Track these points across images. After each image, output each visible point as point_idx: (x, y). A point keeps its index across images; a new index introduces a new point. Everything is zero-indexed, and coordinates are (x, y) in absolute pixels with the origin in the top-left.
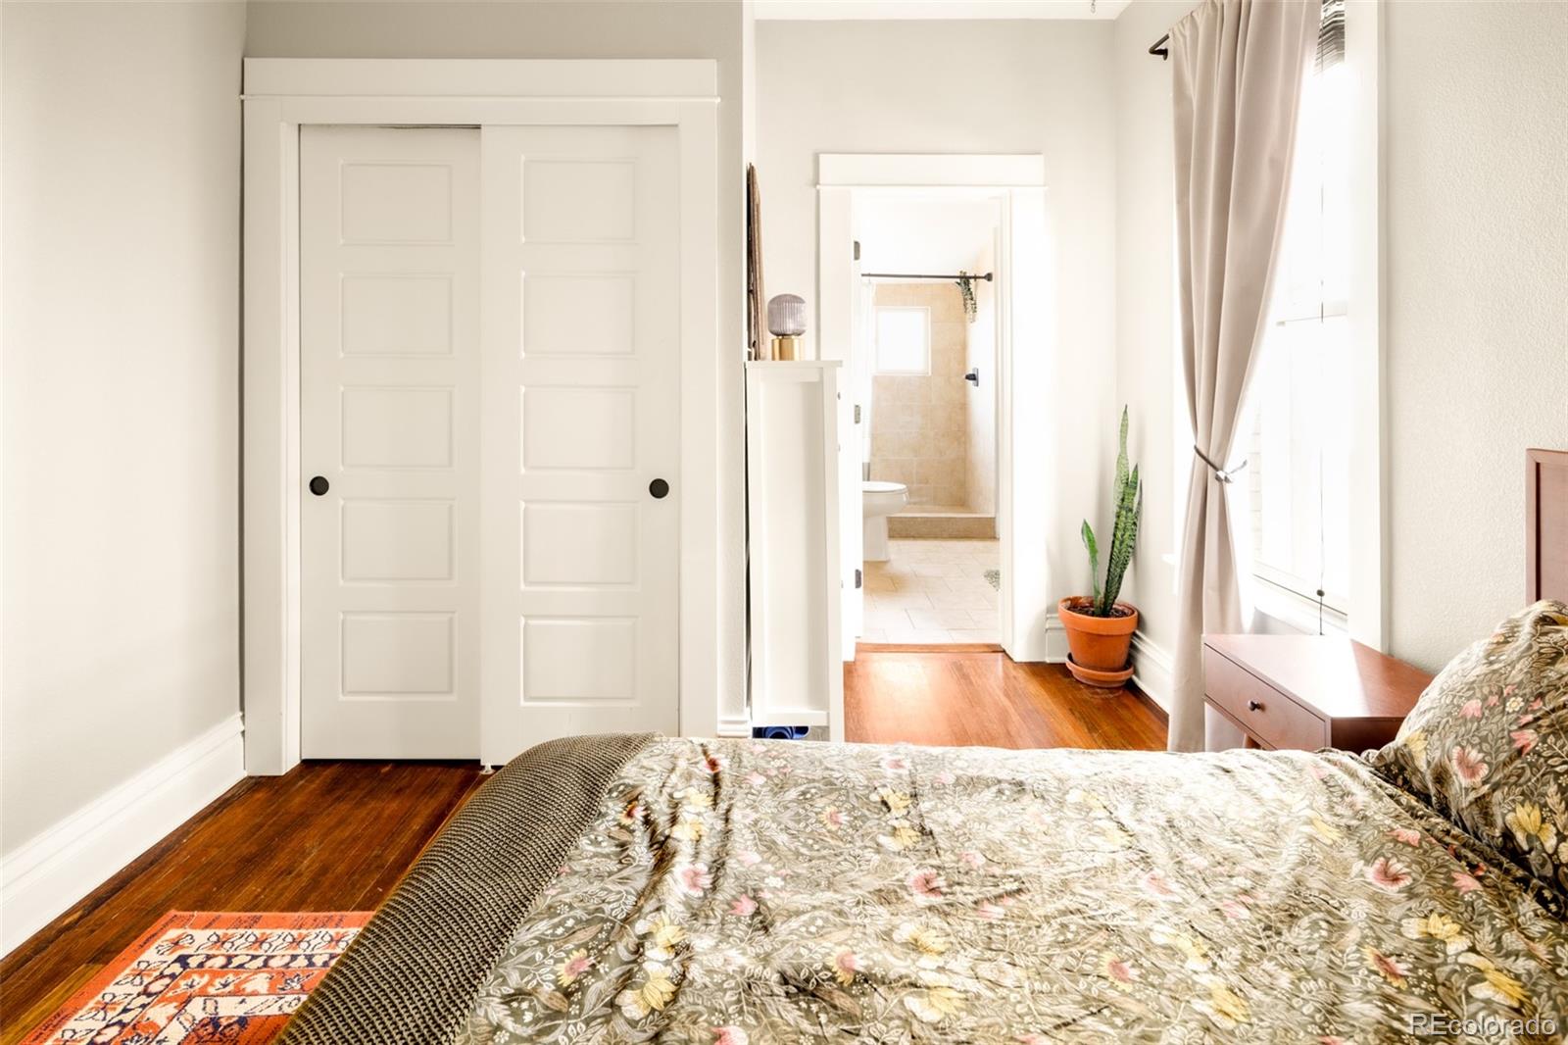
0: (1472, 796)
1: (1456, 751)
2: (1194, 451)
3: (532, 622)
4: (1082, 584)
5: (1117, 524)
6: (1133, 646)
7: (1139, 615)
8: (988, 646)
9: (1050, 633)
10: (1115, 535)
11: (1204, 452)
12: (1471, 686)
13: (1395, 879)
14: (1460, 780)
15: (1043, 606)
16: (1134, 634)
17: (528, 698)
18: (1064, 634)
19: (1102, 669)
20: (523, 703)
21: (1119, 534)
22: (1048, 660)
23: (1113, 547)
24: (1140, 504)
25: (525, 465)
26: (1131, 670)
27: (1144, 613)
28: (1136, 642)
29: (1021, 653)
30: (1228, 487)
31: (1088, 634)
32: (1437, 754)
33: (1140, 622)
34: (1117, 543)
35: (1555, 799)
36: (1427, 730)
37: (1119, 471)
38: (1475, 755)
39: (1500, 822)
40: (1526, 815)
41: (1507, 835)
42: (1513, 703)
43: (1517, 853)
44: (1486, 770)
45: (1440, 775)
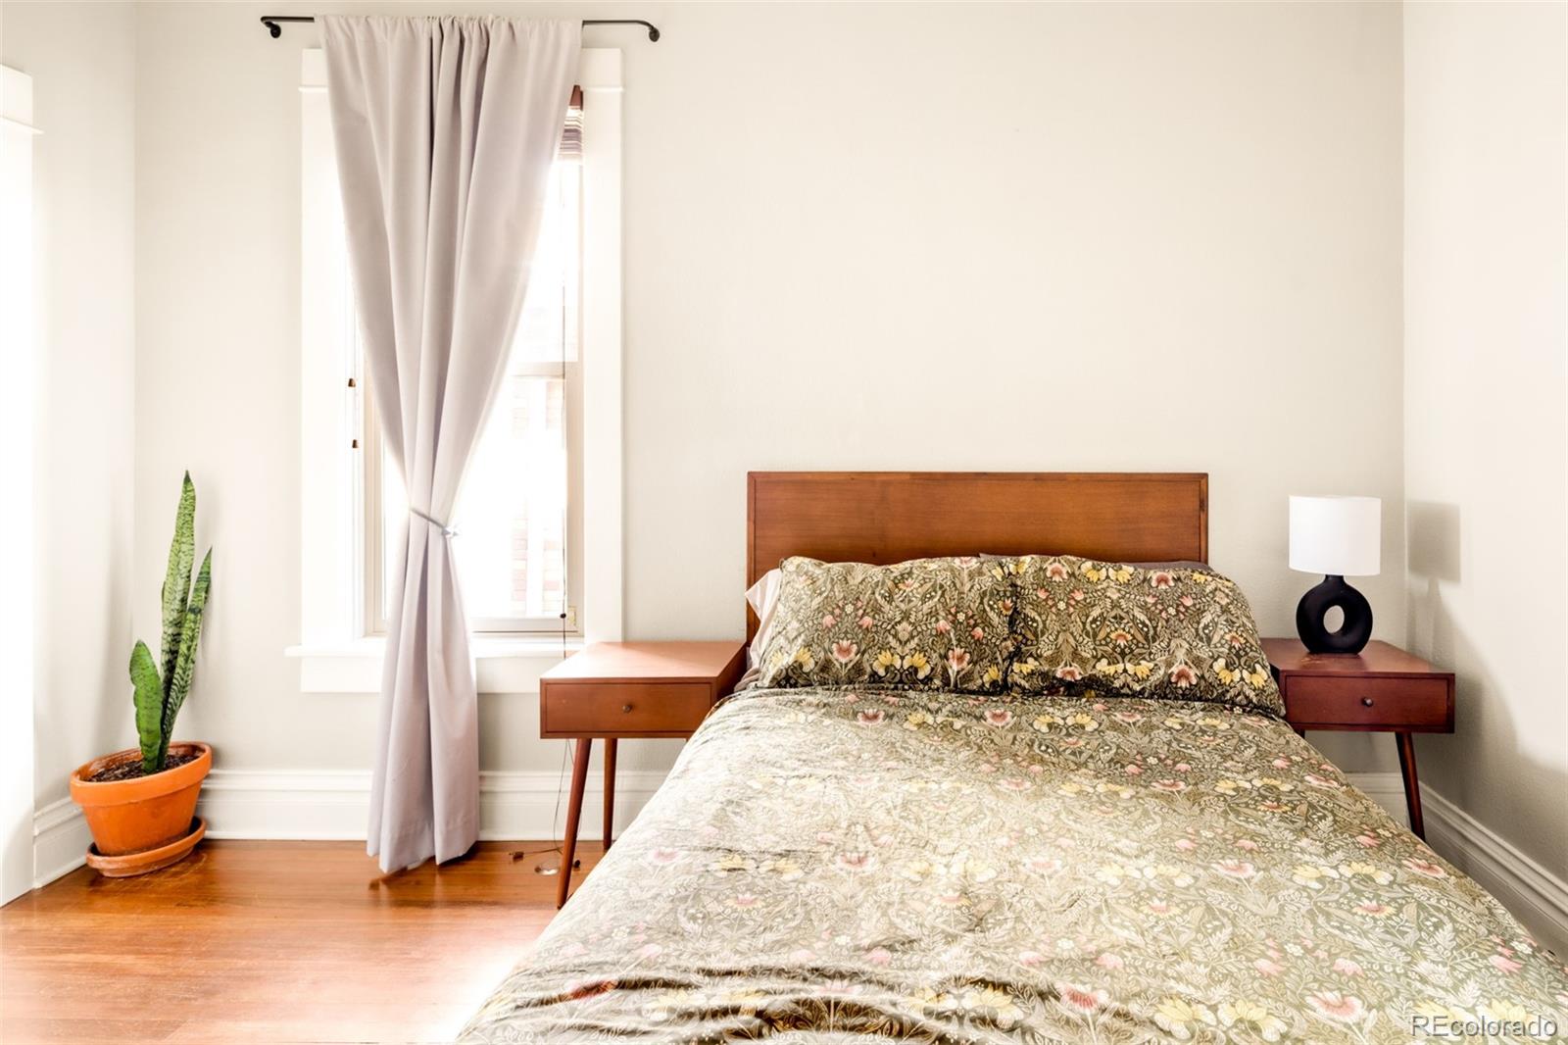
0: (849, 665)
1: (833, 647)
5: (175, 634)
10: (173, 652)
11: (422, 509)
14: (839, 660)
15: (35, 797)
23: (170, 670)
34: (179, 660)
35: (893, 643)
36: (808, 645)
37: (175, 566)
38: (845, 643)
39: (869, 670)
40: (885, 658)
41: (874, 674)
42: (849, 609)
43: (880, 679)
44: (855, 648)
45: (825, 666)
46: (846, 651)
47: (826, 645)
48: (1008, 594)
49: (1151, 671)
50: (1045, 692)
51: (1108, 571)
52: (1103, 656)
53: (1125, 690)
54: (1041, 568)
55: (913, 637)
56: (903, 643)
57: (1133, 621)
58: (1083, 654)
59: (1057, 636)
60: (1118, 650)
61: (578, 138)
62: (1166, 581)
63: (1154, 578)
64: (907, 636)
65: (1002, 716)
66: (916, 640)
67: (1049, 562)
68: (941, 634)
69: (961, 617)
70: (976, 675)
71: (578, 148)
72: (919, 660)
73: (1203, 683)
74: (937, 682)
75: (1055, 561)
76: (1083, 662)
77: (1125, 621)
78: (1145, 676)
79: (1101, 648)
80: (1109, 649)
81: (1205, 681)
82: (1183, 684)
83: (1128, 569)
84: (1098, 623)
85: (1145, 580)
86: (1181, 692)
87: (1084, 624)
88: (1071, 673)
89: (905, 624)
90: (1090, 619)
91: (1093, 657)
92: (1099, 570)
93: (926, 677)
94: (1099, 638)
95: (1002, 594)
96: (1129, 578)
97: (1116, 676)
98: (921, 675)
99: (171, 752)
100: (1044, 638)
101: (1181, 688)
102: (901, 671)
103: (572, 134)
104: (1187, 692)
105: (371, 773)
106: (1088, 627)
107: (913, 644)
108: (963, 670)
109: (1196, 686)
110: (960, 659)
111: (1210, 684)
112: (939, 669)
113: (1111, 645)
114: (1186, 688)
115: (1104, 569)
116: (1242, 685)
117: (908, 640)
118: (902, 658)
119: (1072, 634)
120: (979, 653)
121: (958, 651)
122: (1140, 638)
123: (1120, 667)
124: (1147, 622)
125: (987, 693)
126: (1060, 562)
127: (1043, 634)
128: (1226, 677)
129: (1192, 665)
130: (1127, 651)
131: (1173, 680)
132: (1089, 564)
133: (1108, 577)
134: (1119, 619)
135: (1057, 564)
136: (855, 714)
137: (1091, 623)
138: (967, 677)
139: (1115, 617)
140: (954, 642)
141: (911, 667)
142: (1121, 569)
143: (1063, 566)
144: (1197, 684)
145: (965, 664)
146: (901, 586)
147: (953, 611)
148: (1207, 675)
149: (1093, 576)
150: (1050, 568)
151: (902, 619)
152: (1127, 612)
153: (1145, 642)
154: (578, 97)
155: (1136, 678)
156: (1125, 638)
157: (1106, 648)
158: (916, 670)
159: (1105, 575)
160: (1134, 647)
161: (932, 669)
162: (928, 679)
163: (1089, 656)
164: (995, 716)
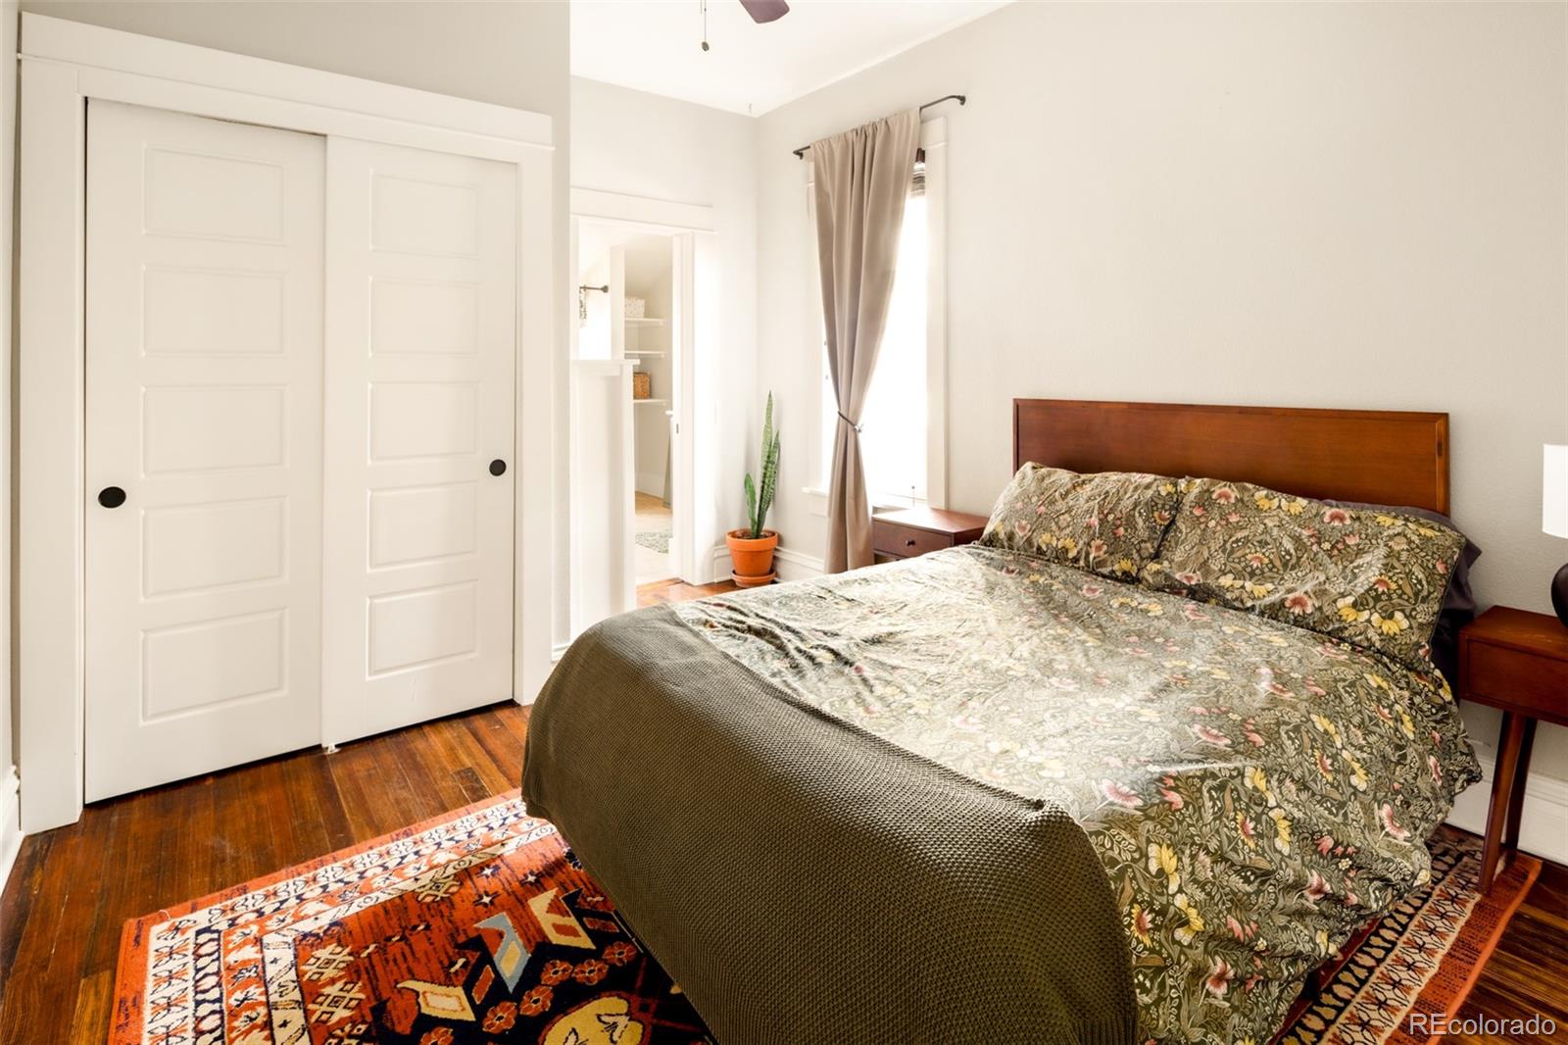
0: (1025, 538)
1: (1017, 524)
2: (838, 415)
3: (377, 601)
4: (737, 521)
5: (765, 474)
6: (775, 558)
7: (779, 536)
8: (671, 580)
9: (718, 560)
10: (764, 482)
11: (845, 415)
12: (1016, 498)
13: (1013, 571)
14: (1019, 534)
15: (713, 542)
16: (776, 550)
17: (374, 672)
18: (730, 559)
19: (755, 576)
20: (368, 678)
21: (767, 480)
22: (716, 581)
23: (762, 491)
24: (779, 458)
25: (372, 458)
26: (774, 574)
27: (781, 533)
28: (777, 554)
29: (698, 579)
30: (860, 435)
31: (752, 552)
32: (1009, 528)
33: (780, 541)
34: (766, 487)
35: (1054, 528)
36: (1003, 521)
37: (766, 437)
38: (1024, 522)
39: (1036, 544)
40: (1046, 537)
41: (1039, 548)
42: (1034, 499)
43: (1043, 553)
44: (1029, 527)
45: (1011, 537)
46: (1023, 528)
47: (1013, 522)
48: (1167, 507)
49: (1269, 592)
50: (1167, 590)
51: (1281, 500)
52: (1230, 572)
53: (1237, 604)
54: (1208, 490)
55: (1068, 526)
56: (1061, 529)
57: (1277, 548)
58: (1212, 566)
59: (1193, 548)
60: (1249, 570)
61: (924, 182)
62: (1342, 519)
63: (1328, 513)
64: (1065, 524)
65: (1094, 591)
66: (1071, 528)
67: (1220, 485)
68: (1089, 527)
69: (1111, 517)
70: (1109, 563)
71: (923, 188)
72: (1069, 543)
73: (1318, 614)
74: (1082, 563)
75: (1225, 485)
76: (1207, 572)
77: (1270, 547)
78: (1261, 596)
79: (1232, 565)
80: (1239, 567)
81: (1322, 613)
82: (1297, 610)
83: (1302, 502)
84: (1240, 544)
85: (1317, 514)
86: (1292, 617)
87: (1225, 542)
88: (1189, 578)
89: (1067, 515)
90: (1234, 539)
91: (1220, 570)
92: (1271, 500)
93: (1074, 558)
94: (1234, 556)
95: (1160, 506)
96: (1301, 510)
97: (1231, 589)
98: (1071, 555)
99: (762, 534)
100: (1182, 547)
101: (1293, 613)
102: (1056, 549)
103: (920, 180)
104: (1299, 619)
105: (823, 561)
106: (1228, 546)
107: (1068, 531)
108: (1099, 557)
109: (1309, 615)
110: (1099, 548)
111: (1328, 617)
112: (1083, 554)
113: (1243, 564)
114: (1299, 615)
115: (1277, 499)
116: (1367, 627)
117: (1065, 528)
118: (1058, 540)
119: (1209, 548)
120: (1115, 546)
121: (1099, 542)
122: (1278, 563)
123: (1241, 583)
124: (1292, 551)
125: (1117, 579)
126: (1230, 487)
127: (1183, 542)
128: (1350, 615)
129: (1312, 595)
130: (1258, 572)
131: (1287, 604)
132: (1264, 492)
133: (1279, 507)
134: (1263, 544)
135: (1227, 489)
136: (1002, 568)
137: (1233, 542)
138: (1101, 563)
139: (1260, 542)
140: (1097, 535)
141: (1064, 547)
142: (1294, 501)
143: (1233, 490)
144: (1312, 613)
145: (1102, 553)
146: (1078, 489)
147: (1105, 512)
148: (1325, 609)
149: (1265, 504)
150: (1218, 492)
151: (1066, 512)
152: (1275, 540)
153: (1281, 568)
154: (921, 155)
155: (1252, 596)
156: (1261, 561)
157: (1237, 566)
158: (1067, 551)
159: (1277, 504)
160: (1266, 570)
161: (1078, 553)
162: (1076, 560)
163: (1216, 569)
164: (1089, 589)
